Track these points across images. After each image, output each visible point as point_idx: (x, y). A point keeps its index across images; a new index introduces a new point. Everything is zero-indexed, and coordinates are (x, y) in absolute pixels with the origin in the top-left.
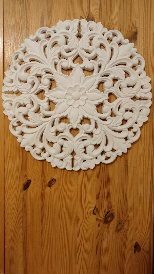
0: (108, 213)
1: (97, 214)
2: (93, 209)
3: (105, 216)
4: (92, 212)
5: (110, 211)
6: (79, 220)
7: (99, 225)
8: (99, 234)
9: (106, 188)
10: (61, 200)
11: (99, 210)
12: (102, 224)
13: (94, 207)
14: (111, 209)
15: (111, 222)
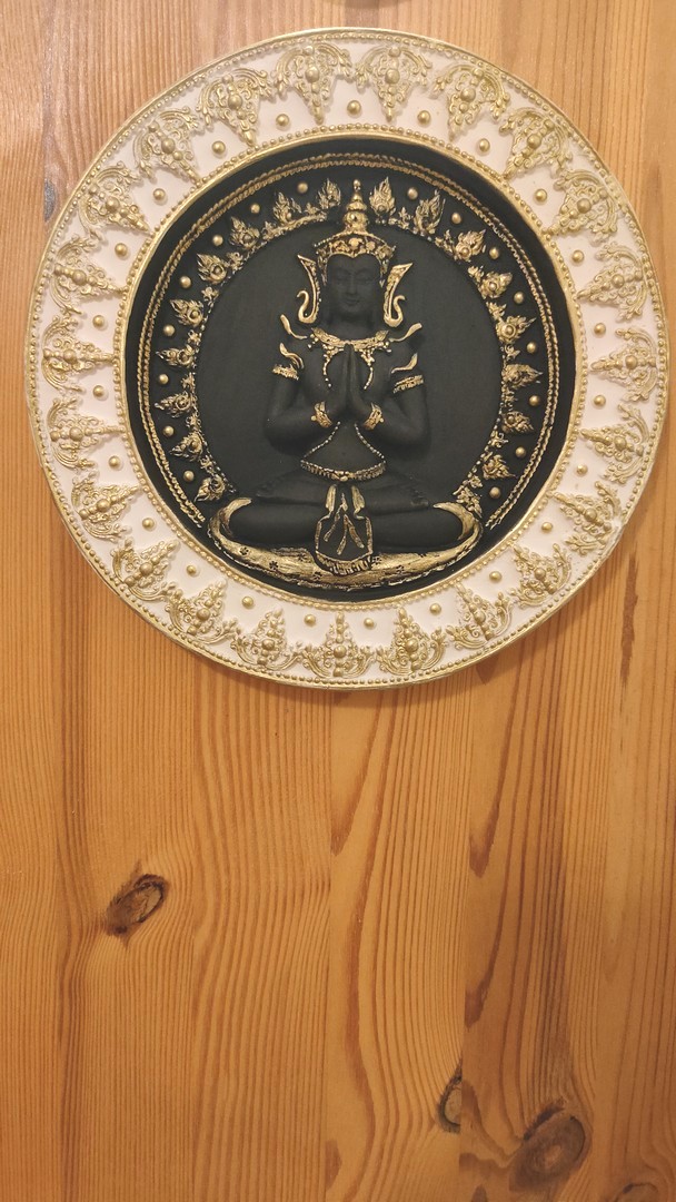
0: (545, 1115)
1: (465, 1124)
2: (442, 1089)
3: (521, 1135)
4: (434, 1112)
5: (560, 1101)
6: (333, 1163)
9: (535, 948)
10: (207, 1030)
11: (480, 1093)
12: (499, 1191)
13: (447, 1081)
14: (565, 1090)
15: (568, 1178)
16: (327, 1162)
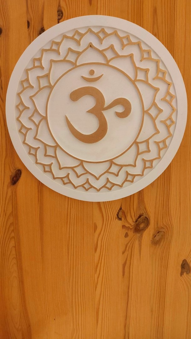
0: (140, 217)
1: (123, 219)
2: (118, 211)
3: (135, 221)
4: (116, 216)
5: (143, 213)
6: (96, 227)
7: (126, 235)
8: (127, 248)
11: (126, 212)
12: (131, 233)
13: (119, 209)
14: (144, 211)
15: (145, 230)
16: (94, 227)
